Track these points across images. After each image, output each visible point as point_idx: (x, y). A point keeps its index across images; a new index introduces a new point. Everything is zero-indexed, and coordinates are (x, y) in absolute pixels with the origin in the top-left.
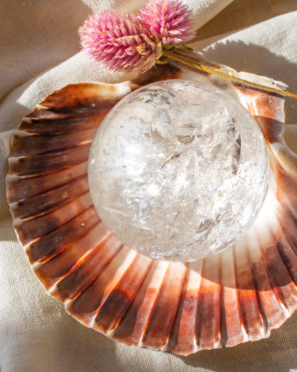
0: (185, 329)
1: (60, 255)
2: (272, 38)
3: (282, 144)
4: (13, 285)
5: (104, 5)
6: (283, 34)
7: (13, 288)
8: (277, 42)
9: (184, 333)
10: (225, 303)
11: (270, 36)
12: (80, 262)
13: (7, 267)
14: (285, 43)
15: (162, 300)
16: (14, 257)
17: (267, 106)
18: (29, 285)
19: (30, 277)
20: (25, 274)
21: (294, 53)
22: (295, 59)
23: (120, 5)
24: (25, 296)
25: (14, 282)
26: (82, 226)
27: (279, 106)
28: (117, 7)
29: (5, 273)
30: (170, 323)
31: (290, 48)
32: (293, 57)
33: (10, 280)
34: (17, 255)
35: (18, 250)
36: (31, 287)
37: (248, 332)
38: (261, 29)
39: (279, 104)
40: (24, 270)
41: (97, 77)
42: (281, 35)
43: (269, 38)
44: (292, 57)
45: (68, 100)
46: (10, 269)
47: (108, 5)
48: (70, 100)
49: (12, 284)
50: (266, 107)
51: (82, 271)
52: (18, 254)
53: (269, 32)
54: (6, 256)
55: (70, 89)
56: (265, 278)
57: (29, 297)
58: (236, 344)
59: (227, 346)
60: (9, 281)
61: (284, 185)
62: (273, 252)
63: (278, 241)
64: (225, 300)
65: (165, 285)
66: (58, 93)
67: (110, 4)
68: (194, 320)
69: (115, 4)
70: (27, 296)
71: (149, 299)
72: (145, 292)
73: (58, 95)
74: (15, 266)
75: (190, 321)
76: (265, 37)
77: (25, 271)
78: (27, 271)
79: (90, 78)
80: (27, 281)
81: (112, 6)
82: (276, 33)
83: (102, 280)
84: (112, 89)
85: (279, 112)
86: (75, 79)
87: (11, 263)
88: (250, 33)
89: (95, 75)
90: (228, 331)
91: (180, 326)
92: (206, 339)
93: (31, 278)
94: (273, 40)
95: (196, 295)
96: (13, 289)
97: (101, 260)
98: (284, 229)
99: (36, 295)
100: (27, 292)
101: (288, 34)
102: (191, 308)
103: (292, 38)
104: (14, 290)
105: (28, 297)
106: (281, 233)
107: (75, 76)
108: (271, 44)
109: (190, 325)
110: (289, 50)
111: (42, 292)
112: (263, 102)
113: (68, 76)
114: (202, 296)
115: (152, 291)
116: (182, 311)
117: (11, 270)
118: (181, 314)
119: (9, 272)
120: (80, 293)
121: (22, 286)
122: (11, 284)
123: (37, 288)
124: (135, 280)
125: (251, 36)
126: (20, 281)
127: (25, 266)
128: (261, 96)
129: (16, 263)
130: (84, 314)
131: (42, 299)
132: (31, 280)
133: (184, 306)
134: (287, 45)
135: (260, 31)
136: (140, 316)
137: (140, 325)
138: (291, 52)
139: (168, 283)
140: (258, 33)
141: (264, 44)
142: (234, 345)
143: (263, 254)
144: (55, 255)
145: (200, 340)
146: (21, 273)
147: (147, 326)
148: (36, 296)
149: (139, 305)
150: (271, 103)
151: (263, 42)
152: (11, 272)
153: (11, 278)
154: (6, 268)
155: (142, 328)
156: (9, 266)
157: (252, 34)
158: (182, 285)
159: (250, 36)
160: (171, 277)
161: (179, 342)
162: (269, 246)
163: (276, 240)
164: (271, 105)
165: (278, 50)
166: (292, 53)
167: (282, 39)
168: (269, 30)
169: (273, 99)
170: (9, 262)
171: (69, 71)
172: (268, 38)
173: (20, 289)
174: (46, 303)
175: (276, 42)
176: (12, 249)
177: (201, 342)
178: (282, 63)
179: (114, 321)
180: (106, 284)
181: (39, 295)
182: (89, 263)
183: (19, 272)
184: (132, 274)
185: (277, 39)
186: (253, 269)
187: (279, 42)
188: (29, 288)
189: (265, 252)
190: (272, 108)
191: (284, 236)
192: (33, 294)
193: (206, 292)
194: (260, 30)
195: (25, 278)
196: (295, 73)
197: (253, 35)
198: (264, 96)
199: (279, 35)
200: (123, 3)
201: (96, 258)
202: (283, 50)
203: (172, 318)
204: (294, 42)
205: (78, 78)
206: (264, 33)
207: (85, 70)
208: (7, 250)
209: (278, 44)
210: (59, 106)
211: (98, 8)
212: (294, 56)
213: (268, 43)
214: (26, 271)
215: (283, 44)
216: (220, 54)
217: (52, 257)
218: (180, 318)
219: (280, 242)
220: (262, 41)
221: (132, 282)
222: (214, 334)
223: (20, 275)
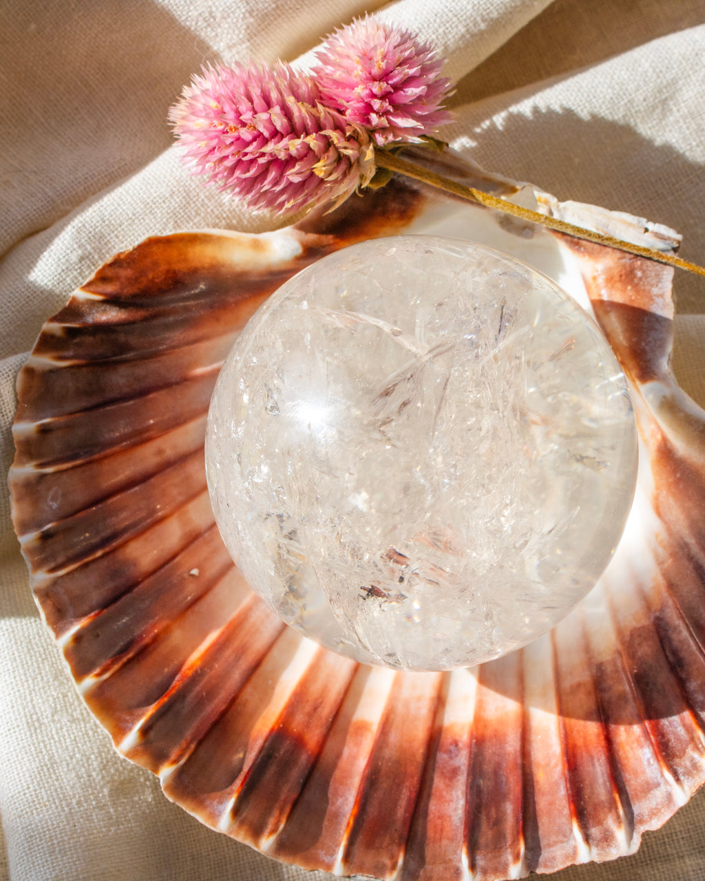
0: (442, 825)
1: (144, 652)
2: (642, 99)
3: (668, 385)
4: (38, 731)
5: (230, 27)
6: (669, 89)
7: (37, 738)
8: (654, 108)
9: (438, 836)
10: (533, 759)
11: (638, 93)
12: (191, 667)
13: (21, 688)
14: (675, 109)
15: (388, 753)
16: (37, 661)
17: (631, 285)
18: (75, 731)
19: (76, 710)
20: (65, 703)
21: (697, 133)
22: (698, 150)
24: (68, 758)
25: (40, 725)
26: (193, 576)
27: (660, 285)
29: (16, 702)
30: (406, 811)
31: (687, 121)
32: (694, 144)
33: (30, 721)
34: (43, 656)
35: (44, 644)
36: (80, 734)
37: (587, 838)
38: (615, 77)
39: (659, 282)
40: (62, 694)
41: (216, 212)
42: (665, 91)
43: (636, 99)
44: (691, 144)
45: (150, 276)
46: (27, 693)
47: (238, 29)
48: (156, 275)
49: (36, 729)
50: (629, 288)
51: (196, 689)
52: (45, 653)
53: (635, 83)
54: (18, 661)
55: (155, 249)
56: (626, 701)
57: (78, 761)
58: (560, 866)
59: (539, 871)
60: (28, 723)
61: (671, 480)
62: (645, 639)
63: (658, 614)
64: (532, 753)
65: (392, 716)
66: (124, 260)
67: (244, 27)
68: (462, 803)
69: (256, 25)
70: (71, 758)
71: (355, 750)
72: (346, 731)
73: (125, 265)
74: (41, 685)
75: (452, 805)
76: (624, 97)
77: (65, 696)
78: (69, 694)
79: (199, 215)
80: (69, 721)
81: (249, 31)
82: (651, 85)
83: (244, 705)
84: (257, 245)
85: (659, 300)
86: (164, 220)
87: (29, 678)
88: (590, 86)
89: (211, 207)
90: (541, 832)
91: (429, 818)
92: (490, 855)
93: (78, 711)
94: (645, 104)
95: (464, 738)
96: (39, 743)
97: (239, 659)
98: (671, 586)
99: (93, 753)
100: (70, 748)
101: (681, 89)
102: (455, 772)
103: (691, 98)
104: (42, 744)
105: (74, 760)
106: (665, 594)
107: (164, 211)
108: (641, 112)
109: (452, 814)
110: (685, 126)
111: (105, 746)
112: (621, 276)
113: (148, 211)
114: (479, 742)
115: (362, 728)
116: (432, 779)
117: (31, 694)
118: (431, 786)
119: (25, 699)
120: (193, 747)
121: (57, 733)
122: (32, 729)
123: (94, 736)
124: (321, 703)
125: (591, 97)
126: (53, 721)
127: (63, 683)
128: (616, 260)
129: (42, 677)
130: (205, 796)
131: (107, 762)
132: (79, 716)
133: (437, 765)
134: (677, 115)
135: (614, 82)
136: (336, 794)
137: (336, 816)
138: (687, 132)
139: (400, 709)
140: (609, 86)
141: (624, 113)
142: (556, 870)
143: (623, 643)
144: (131, 655)
145: (478, 857)
146: (55, 702)
147: (352, 822)
148: (93, 757)
149: (334, 765)
150: (640, 279)
151: (621, 109)
152: (32, 701)
153: (31, 715)
154: (19, 691)
155: (339, 823)
156: (26, 684)
157: (593, 90)
158: (431, 715)
159: (588, 96)
160: (406, 693)
161: (428, 859)
162: (635, 624)
163: (653, 609)
164: (641, 283)
165: (657, 128)
166: (691, 133)
167: (666, 99)
168: (635, 80)
169: (644, 268)
170: (25, 674)
171: (148, 201)
172: (633, 99)
173: (55, 742)
174: (117, 770)
175: (651, 109)
176: (30, 642)
177: (480, 862)
178: (667, 160)
179: (276, 813)
180: (253, 716)
181: (100, 753)
182: (211, 668)
183: (51, 699)
184: (315, 689)
185: (654, 100)
186: (599, 679)
187: (660, 107)
188: (75, 737)
189: (627, 638)
190: (644, 290)
191: (670, 602)
192: (84, 752)
193: (489, 732)
194: (612, 78)
195: (65, 714)
196: (697, 184)
197: (596, 92)
198: (624, 261)
199: (660, 91)
201: (228, 653)
202: (670, 127)
203: (409, 799)
204: (696, 107)
205: (171, 217)
206: (623, 87)
207: (188, 194)
208: (19, 644)
209: (657, 114)
210: (128, 291)
212: (695, 140)
213: (633, 111)
214: (67, 696)
215: (668, 114)
216: (515, 142)
217: (125, 659)
218: (429, 796)
219: (661, 616)
220: (619, 109)
221: (315, 709)
222: (509, 843)
223: (53, 705)
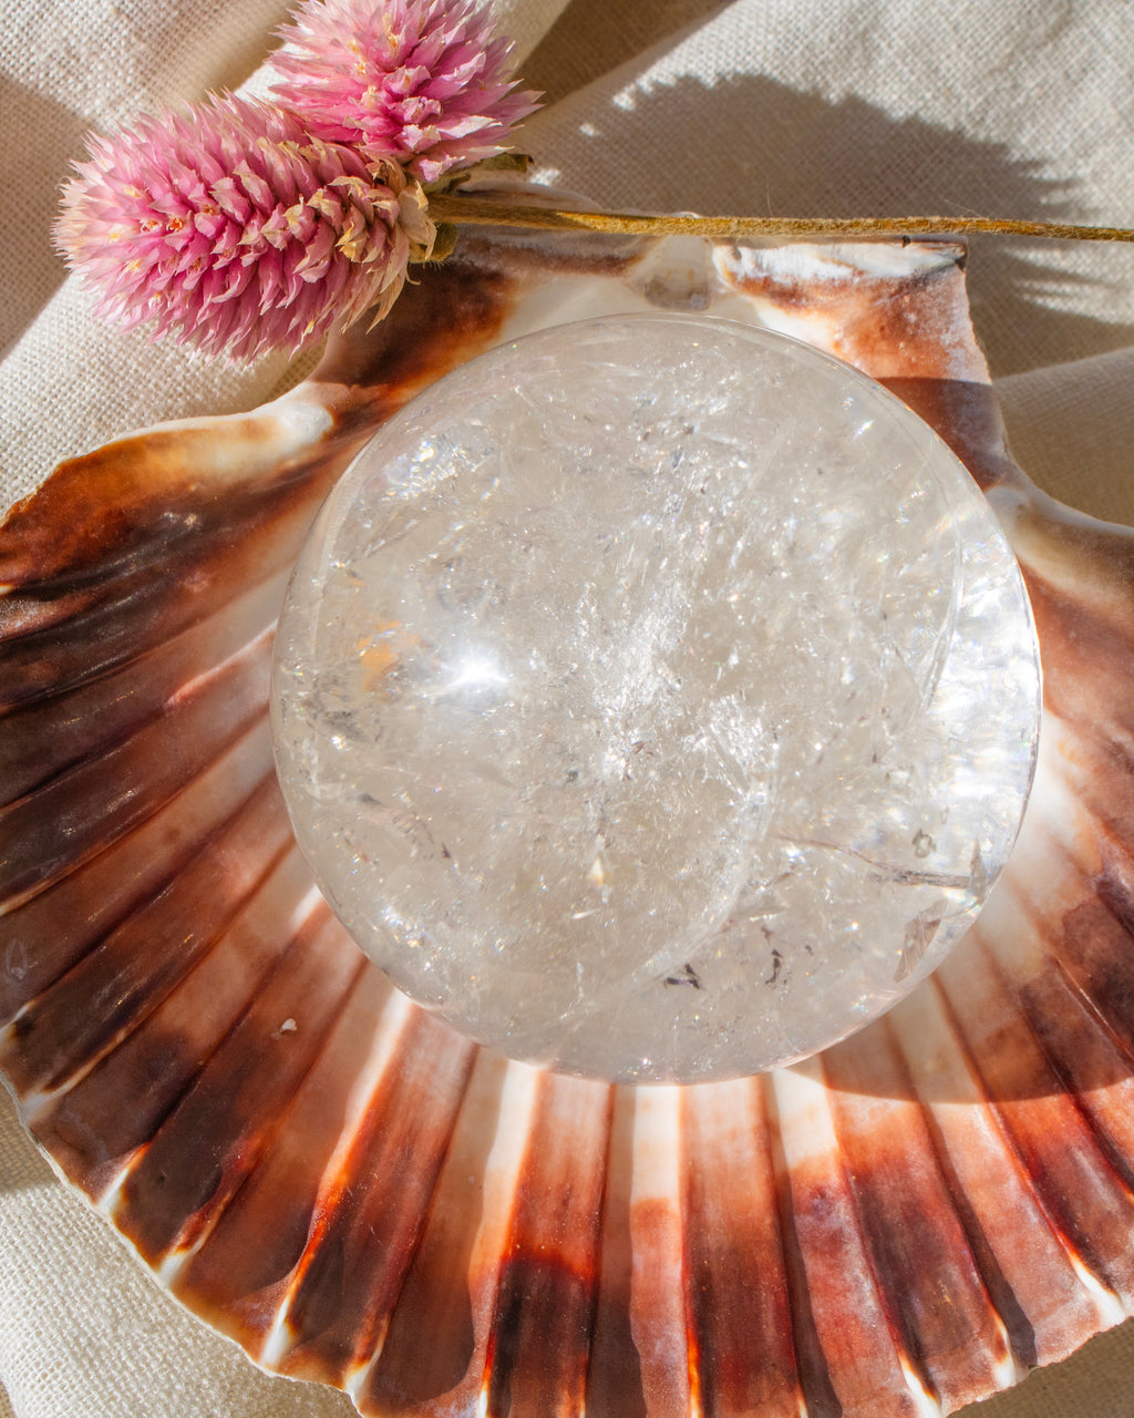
0: (846, 1334)
1: (246, 1185)
2: (826, 39)
3: (1020, 485)
4: (96, 1363)
5: (107, 67)
6: (865, 13)
7: (99, 1376)
8: (849, 50)
9: (846, 1356)
10: (961, 1181)
11: (817, 31)
12: (335, 1188)
13: (44, 1298)
14: (883, 45)
15: (712, 1241)
16: (58, 1243)
17: (903, 339)
18: (160, 1345)
19: (151, 1309)
20: (129, 1301)
21: (928, 77)
22: (937, 104)
23: (175, 53)
24: (163, 1396)
25: (98, 1355)
26: (287, 1032)
27: (952, 327)
28: (165, 66)
29: (42, 1324)
30: (779, 1329)
31: (908, 60)
32: (928, 96)
33: (76, 1349)
34: (66, 1231)
35: (61, 1210)
36: (171, 1348)
37: (1107, 1282)
38: (773, 12)
39: (949, 322)
40: (119, 1286)
41: (165, 388)
42: (860, 17)
43: (817, 41)
44: (923, 98)
46: (57, 1302)
47: (122, 67)
48: (89, 525)
49: (91, 1361)
50: (902, 345)
51: (357, 1223)
52: (67, 1226)
53: (809, 15)
54: (24, 1252)
55: (76, 481)
56: (1091, 1037)
57: (181, 1396)
58: (1074, 1343)
59: (1044, 1361)
60: (74, 1354)
61: (1061, 646)
62: (1091, 924)
63: (1100, 876)
64: (957, 1171)
65: (699, 1176)
66: (29, 513)
67: (132, 61)
68: (868, 1286)
69: (152, 56)
70: (169, 1394)
71: (653, 1252)
72: (625, 1227)
73: (31, 521)
74: (77, 1281)
75: (853, 1298)
76: (797, 42)
77: (125, 1289)
78: (132, 1285)
79: (137, 398)
80: (145, 1331)
81: (141, 68)
82: (836, 12)
83: (442, 1229)
84: (252, 432)
85: (959, 353)
86: (79, 421)
87: (54, 1276)
88: (734, 37)
89: (154, 381)
90: (1019, 1298)
91: (820, 1330)
92: (951, 1359)
93: (156, 1310)
94: (833, 47)
95: (834, 1180)
96: (105, 1384)
97: (410, 1152)
98: (1110, 826)
99: (204, 1376)
100: (161, 1377)
101: (885, 8)
102: (835, 1241)
103: (905, 20)
104: (110, 1385)
105: (175, 1397)
106: (1104, 840)
107: (74, 405)
108: (830, 62)
109: (857, 1311)
110: (906, 70)
111: (220, 1357)
112: (882, 329)
113: (47, 413)
114: (862, 1179)
115: (653, 1213)
116: (801, 1264)
117: (64, 1303)
118: (803, 1273)
119: (57, 1313)
120: (384, 1323)
121: (131, 1357)
122: (85, 1362)
123: (196, 1345)
124: (571, 1189)
125: (743, 54)
126: (118, 1338)
127: (114, 1267)
128: (867, 305)
129: (76, 1268)
130: (432, 1402)
131: (232, 1384)
132: (160, 1318)
133: (800, 1238)
134: (891, 53)
135: (773, 22)
136: (648, 1338)
137: (662, 1372)
138: (913, 78)
139: (707, 1161)
140: (766, 30)
141: (803, 69)
142: (1071, 1351)
143: (1055, 942)
144: (228, 1197)
145: (932, 1370)
146: (111, 1306)
147: (695, 1374)
148: (205, 1382)
149: (625, 1292)
150: (917, 325)
151: (798, 64)
152: (69, 1313)
153: (76, 1339)
154: (41, 1303)
155: (672, 1384)
156: (51, 1289)
157: (742, 43)
158: (764, 1156)
159: (738, 54)
160: (708, 1131)
161: (843, 1400)
162: (1066, 905)
163: (1090, 872)
164: (920, 331)
165: (862, 83)
166: (918, 79)
167: (866, 31)
168: (807, 10)
169: (918, 305)
170: (44, 1271)
171: (43, 394)
172: (812, 42)
173: (132, 1374)
174: (253, 1394)
175: (845, 53)
176: (35, 1213)
177: (940, 1376)
178: (892, 133)
179: (565, 1396)
180: (462, 1246)
181: (214, 1372)
182: (368, 1181)
183: (102, 1300)
184: (553, 1170)
185: (847, 36)
186: (1032, 1014)
187: (859, 47)
188: (164, 1356)
189: (1060, 932)
190: (928, 342)
191: (1117, 850)
192: (188, 1376)
193: (873, 1157)
194: (770, 16)
195: (134, 1321)
196: (950, 162)
197: (748, 44)
198: (880, 301)
199: (853, 20)
200: (184, 43)
201: (389, 1148)
202: (883, 77)
203: (778, 1307)
204: (917, 33)
205: (89, 413)
206: (791, 26)
207: (108, 367)
208: (16, 1221)
209: (857, 60)
210: (49, 566)
211: (86, 87)
212: (929, 90)
213: (817, 63)
214: (129, 1289)
215: (874, 55)
216: (635, 158)
217: (221, 1207)
218: (807, 1293)
219: (1108, 879)
220: (792, 63)
221: (565, 1203)
222: (977, 1329)
223: (109, 1311)
